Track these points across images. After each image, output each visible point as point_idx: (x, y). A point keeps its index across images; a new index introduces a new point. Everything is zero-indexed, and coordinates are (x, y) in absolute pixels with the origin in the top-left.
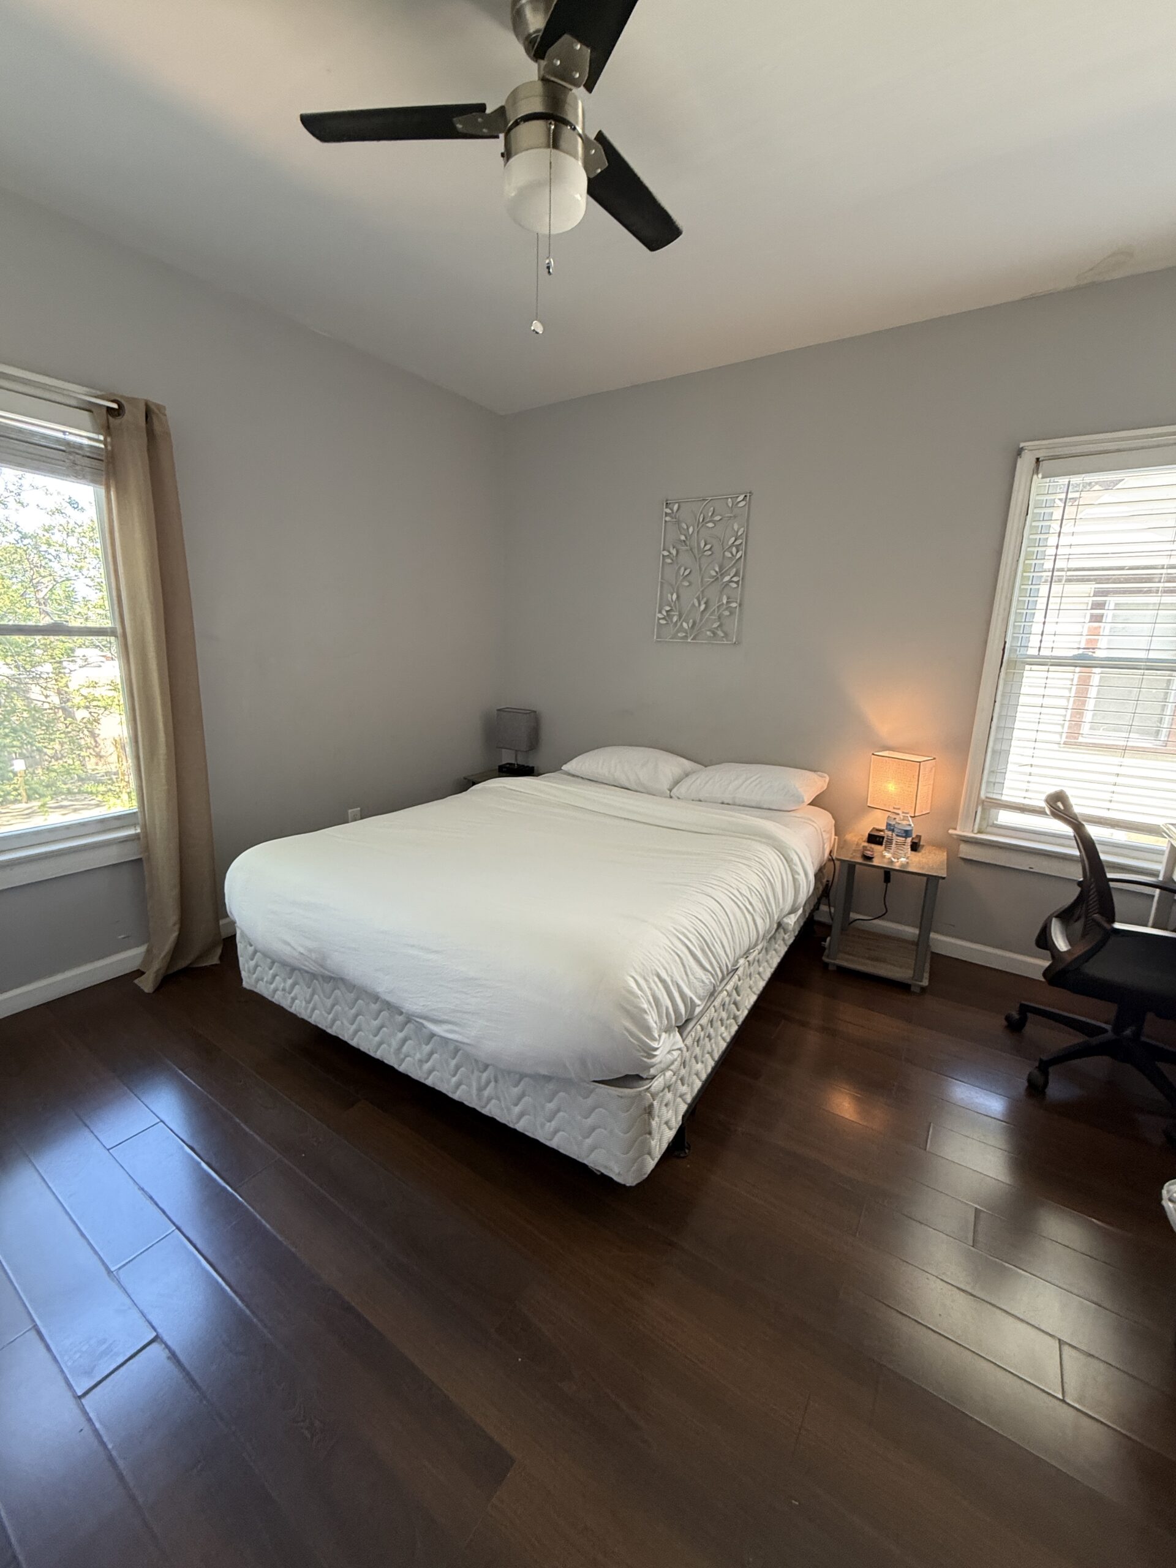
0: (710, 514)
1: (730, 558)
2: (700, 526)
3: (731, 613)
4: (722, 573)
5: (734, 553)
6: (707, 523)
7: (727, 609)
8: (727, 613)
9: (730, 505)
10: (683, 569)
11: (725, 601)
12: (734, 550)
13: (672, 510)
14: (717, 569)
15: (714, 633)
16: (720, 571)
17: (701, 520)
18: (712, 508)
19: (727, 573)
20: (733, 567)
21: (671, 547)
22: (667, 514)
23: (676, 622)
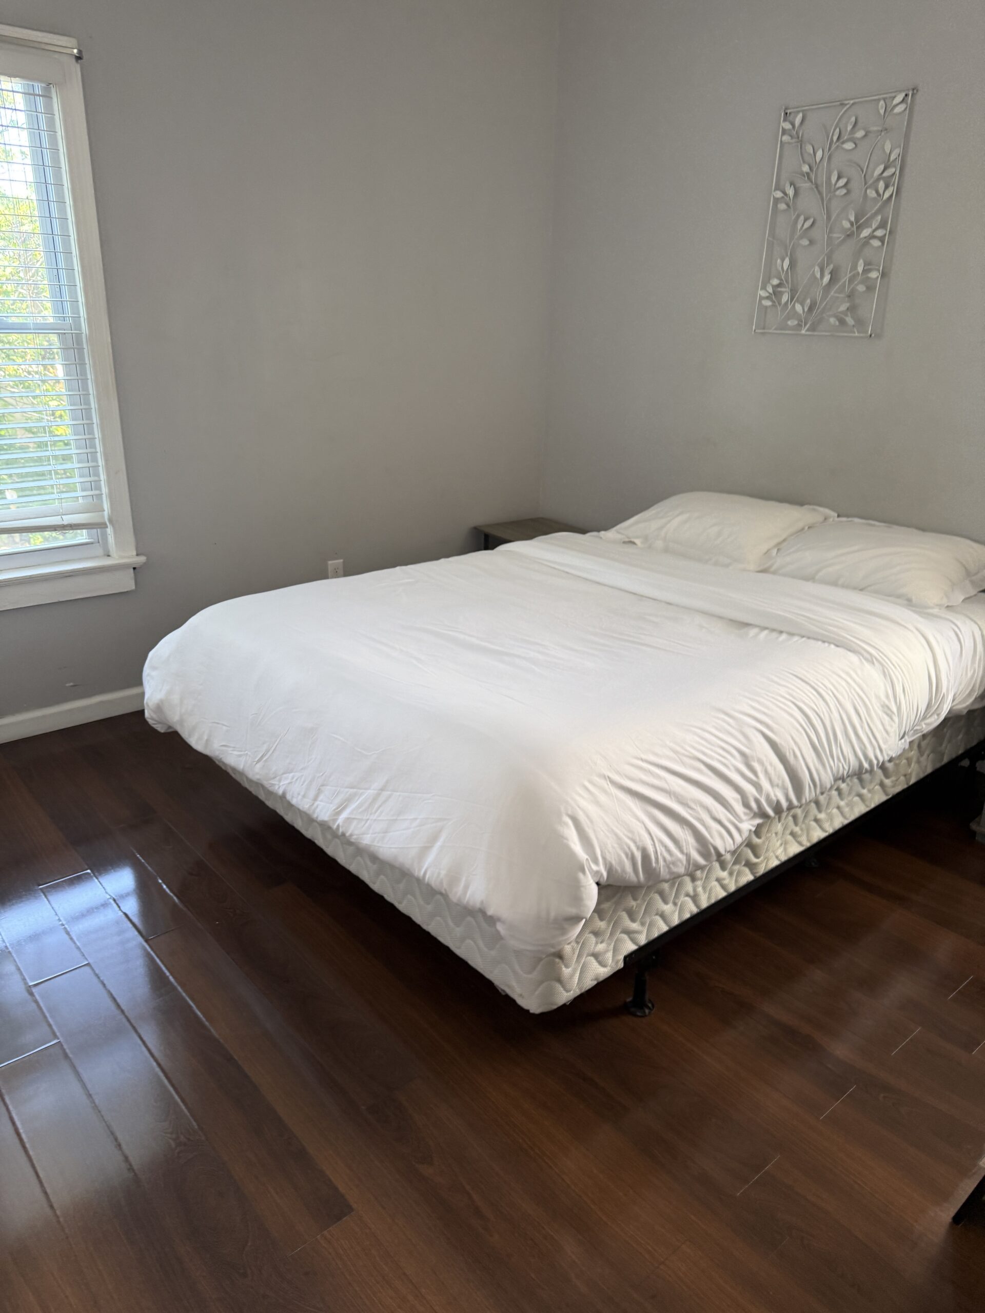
0: (849, 128)
1: (874, 198)
2: (834, 147)
3: (870, 288)
4: (859, 225)
5: (881, 191)
6: (843, 143)
7: (862, 282)
8: (861, 288)
9: (882, 112)
10: (802, 218)
11: (860, 269)
12: (881, 185)
13: (793, 125)
14: (853, 219)
15: (842, 322)
16: (857, 220)
17: (835, 138)
18: (853, 119)
19: (867, 224)
20: (876, 214)
21: (788, 185)
22: (784, 132)
23: (786, 303)
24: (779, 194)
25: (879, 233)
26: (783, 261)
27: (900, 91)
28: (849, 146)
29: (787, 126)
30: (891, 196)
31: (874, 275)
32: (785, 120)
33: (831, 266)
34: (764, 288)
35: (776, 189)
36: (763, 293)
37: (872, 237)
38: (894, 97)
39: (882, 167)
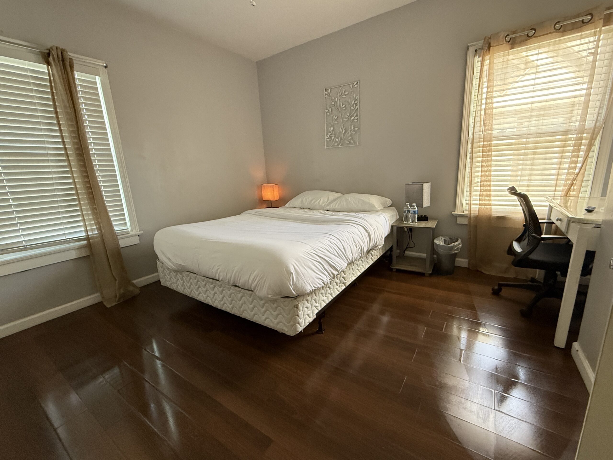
0: (343, 92)
1: (353, 109)
2: (340, 97)
3: (356, 132)
4: (350, 116)
5: (355, 107)
7: (353, 131)
8: (354, 133)
9: (351, 87)
10: (334, 116)
11: (352, 128)
14: (348, 115)
15: (350, 142)
18: (344, 89)
19: (353, 116)
20: (355, 113)
21: (329, 108)
22: (326, 94)
23: (334, 139)
24: (327, 111)
25: (356, 118)
26: (331, 128)
27: (355, 82)
28: (344, 96)
29: (327, 93)
30: (358, 108)
31: (356, 129)
32: (326, 91)
33: (344, 128)
35: (326, 109)
36: (327, 137)
37: (354, 119)
39: (354, 101)
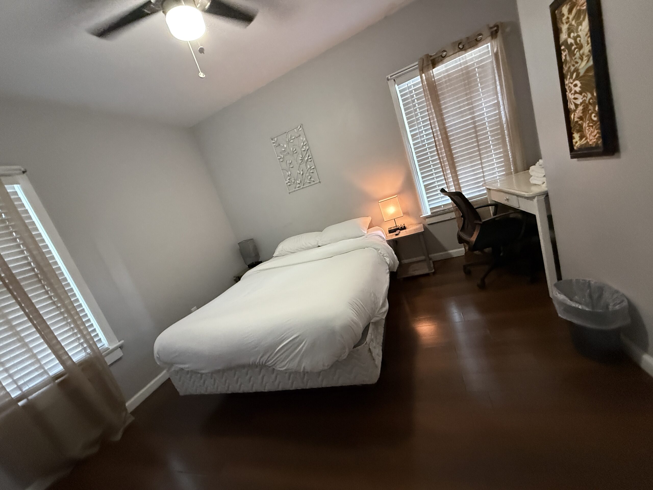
0: (290, 137)
1: (304, 150)
2: (288, 143)
3: (313, 171)
4: (304, 157)
6: (290, 141)
7: (311, 170)
9: (296, 131)
10: (288, 161)
11: (309, 167)
12: (304, 147)
13: (275, 141)
15: (310, 181)
16: (302, 157)
17: (287, 141)
18: (290, 135)
20: (306, 154)
21: (280, 155)
22: (274, 143)
23: (294, 182)
24: (279, 158)
25: (309, 158)
26: (288, 172)
28: (292, 141)
30: (308, 149)
31: (313, 167)
32: (272, 140)
33: (301, 169)
34: (286, 181)
35: (278, 156)
36: (287, 182)
37: (308, 159)
38: (298, 127)
39: (302, 144)
